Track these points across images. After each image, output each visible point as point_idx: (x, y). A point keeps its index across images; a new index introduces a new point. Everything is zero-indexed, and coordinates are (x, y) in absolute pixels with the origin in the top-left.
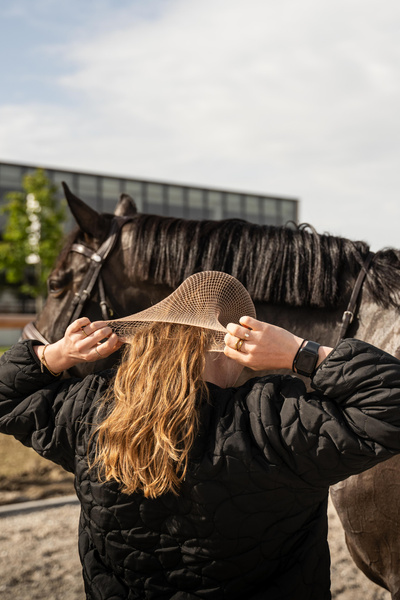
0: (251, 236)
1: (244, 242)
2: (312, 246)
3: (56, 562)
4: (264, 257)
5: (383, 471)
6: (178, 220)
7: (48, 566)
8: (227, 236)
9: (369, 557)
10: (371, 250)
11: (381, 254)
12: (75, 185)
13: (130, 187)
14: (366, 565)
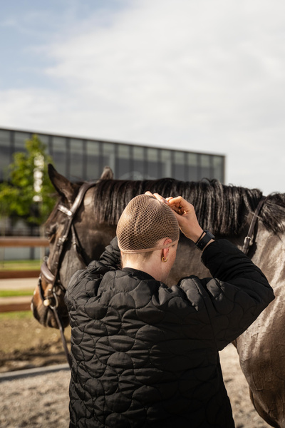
0: (178, 189)
1: (173, 193)
3: (54, 410)
5: (277, 347)
7: (48, 413)
8: (161, 189)
9: (268, 407)
12: (68, 146)
13: (106, 147)
14: (266, 413)
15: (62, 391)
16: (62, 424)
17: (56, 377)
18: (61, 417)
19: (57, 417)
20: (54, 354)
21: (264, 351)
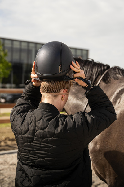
5: (104, 142)
9: (100, 171)
12: (12, 44)
13: (31, 45)
14: (99, 174)
15: (6, 164)
16: (6, 180)
17: (3, 157)
18: (5, 177)
19: (3, 177)
20: (3, 146)
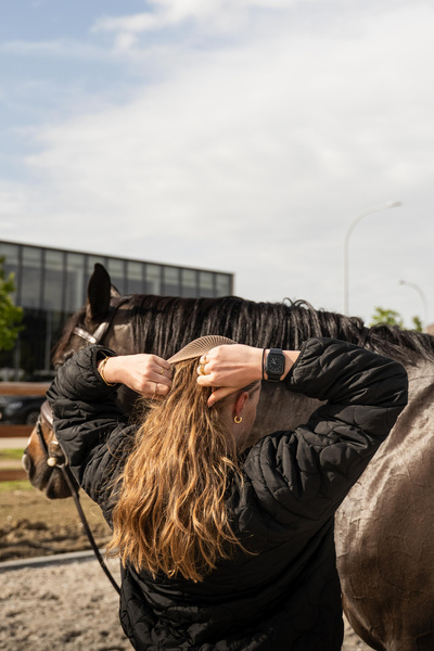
0: (250, 311)
1: (244, 318)
2: (310, 321)
3: (20, 622)
4: (264, 332)
5: (387, 539)
6: (175, 298)
7: (12, 626)
8: (226, 312)
9: (370, 622)
10: (365, 325)
11: (375, 329)
13: (72, 259)
14: (366, 631)
20: (12, 545)
21: (369, 544)
